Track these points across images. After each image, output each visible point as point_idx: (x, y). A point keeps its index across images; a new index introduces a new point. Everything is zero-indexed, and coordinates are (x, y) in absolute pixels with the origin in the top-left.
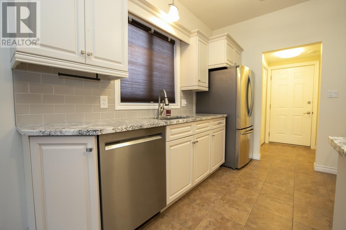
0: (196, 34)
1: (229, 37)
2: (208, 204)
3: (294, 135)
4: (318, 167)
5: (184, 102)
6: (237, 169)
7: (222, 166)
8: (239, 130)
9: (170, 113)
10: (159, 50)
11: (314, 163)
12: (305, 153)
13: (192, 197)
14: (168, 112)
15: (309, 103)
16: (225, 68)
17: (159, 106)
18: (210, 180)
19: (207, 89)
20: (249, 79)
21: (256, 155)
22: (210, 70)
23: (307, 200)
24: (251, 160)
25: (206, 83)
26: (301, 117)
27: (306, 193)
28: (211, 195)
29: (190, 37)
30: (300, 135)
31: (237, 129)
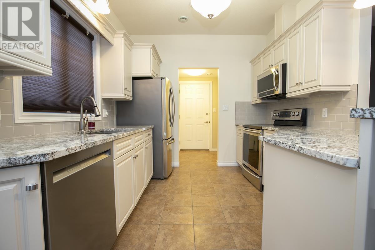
0: (122, 35)
1: (154, 47)
2: (155, 219)
3: (199, 141)
4: (220, 163)
5: (105, 113)
6: (165, 178)
7: (152, 179)
8: (166, 140)
9: (94, 126)
10: (74, 43)
11: (217, 161)
12: (207, 155)
13: (135, 218)
14: (91, 124)
15: (207, 114)
16: (150, 78)
17: (82, 117)
18: (145, 196)
19: (131, 99)
20: (171, 91)
21: (176, 163)
22: (134, 78)
23: (222, 188)
24: (174, 168)
25: (130, 92)
26: (202, 126)
27: (219, 184)
28: (153, 210)
29: (114, 37)
30: (202, 141)
31: (164, 140)
